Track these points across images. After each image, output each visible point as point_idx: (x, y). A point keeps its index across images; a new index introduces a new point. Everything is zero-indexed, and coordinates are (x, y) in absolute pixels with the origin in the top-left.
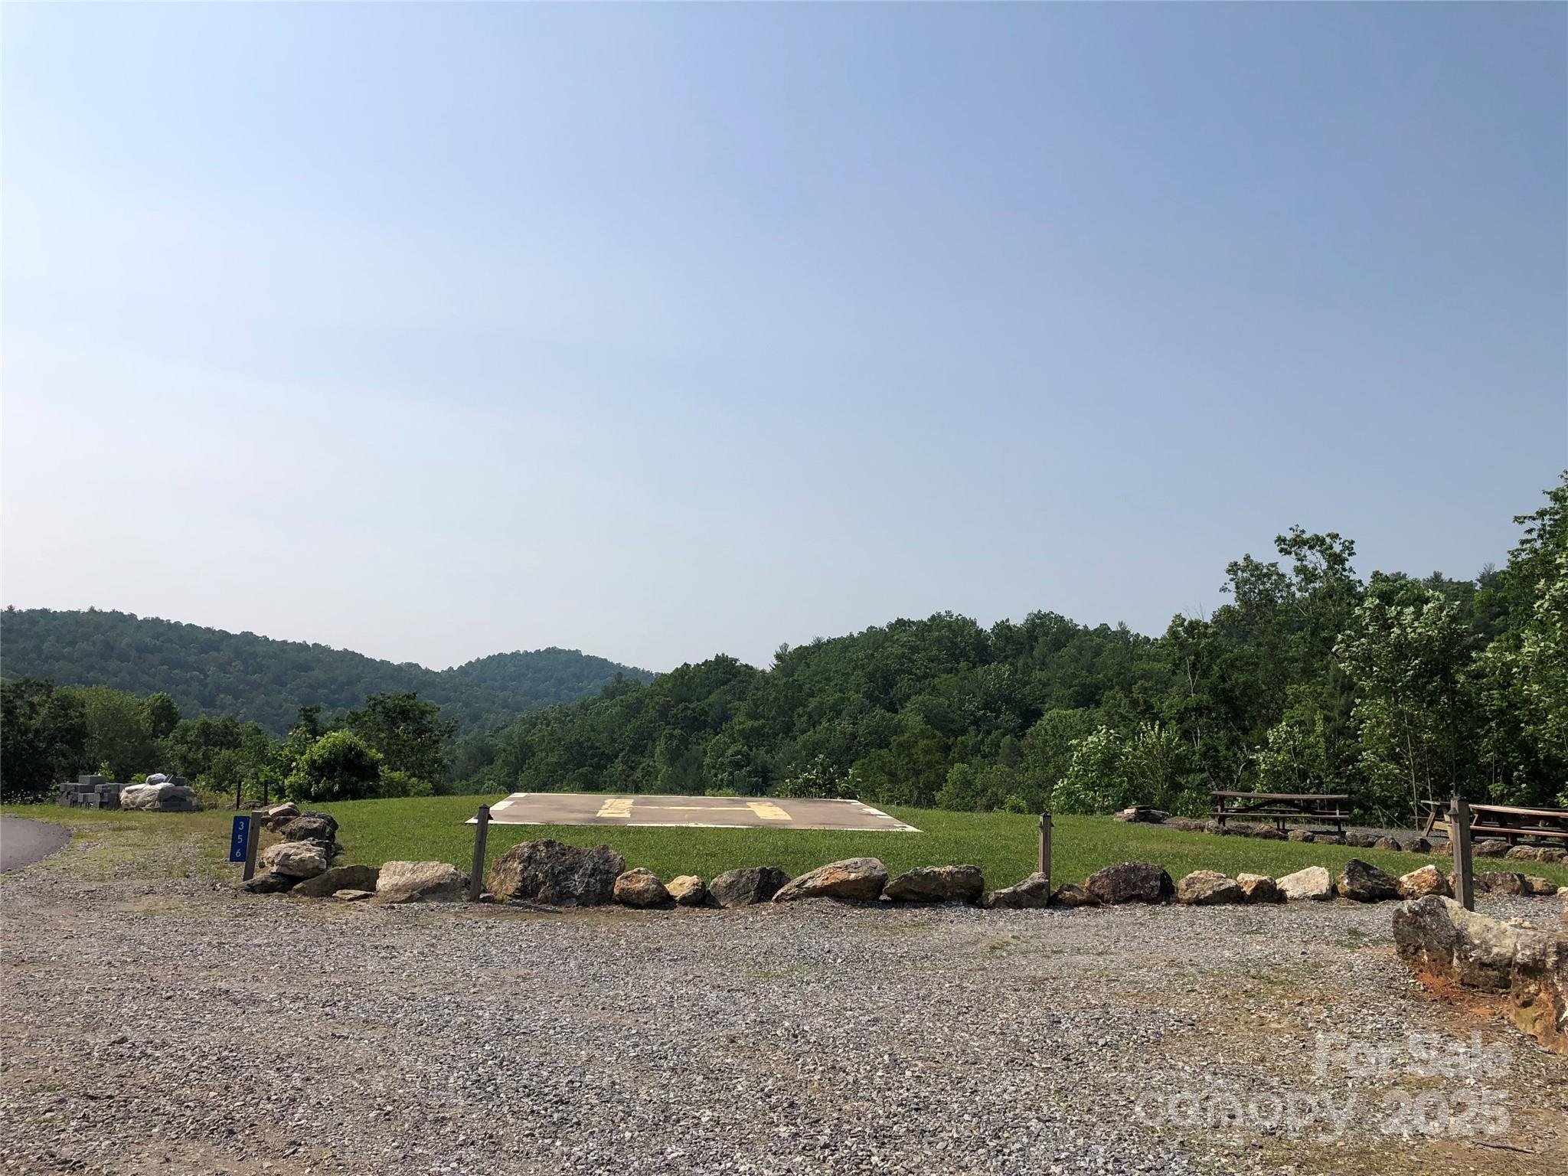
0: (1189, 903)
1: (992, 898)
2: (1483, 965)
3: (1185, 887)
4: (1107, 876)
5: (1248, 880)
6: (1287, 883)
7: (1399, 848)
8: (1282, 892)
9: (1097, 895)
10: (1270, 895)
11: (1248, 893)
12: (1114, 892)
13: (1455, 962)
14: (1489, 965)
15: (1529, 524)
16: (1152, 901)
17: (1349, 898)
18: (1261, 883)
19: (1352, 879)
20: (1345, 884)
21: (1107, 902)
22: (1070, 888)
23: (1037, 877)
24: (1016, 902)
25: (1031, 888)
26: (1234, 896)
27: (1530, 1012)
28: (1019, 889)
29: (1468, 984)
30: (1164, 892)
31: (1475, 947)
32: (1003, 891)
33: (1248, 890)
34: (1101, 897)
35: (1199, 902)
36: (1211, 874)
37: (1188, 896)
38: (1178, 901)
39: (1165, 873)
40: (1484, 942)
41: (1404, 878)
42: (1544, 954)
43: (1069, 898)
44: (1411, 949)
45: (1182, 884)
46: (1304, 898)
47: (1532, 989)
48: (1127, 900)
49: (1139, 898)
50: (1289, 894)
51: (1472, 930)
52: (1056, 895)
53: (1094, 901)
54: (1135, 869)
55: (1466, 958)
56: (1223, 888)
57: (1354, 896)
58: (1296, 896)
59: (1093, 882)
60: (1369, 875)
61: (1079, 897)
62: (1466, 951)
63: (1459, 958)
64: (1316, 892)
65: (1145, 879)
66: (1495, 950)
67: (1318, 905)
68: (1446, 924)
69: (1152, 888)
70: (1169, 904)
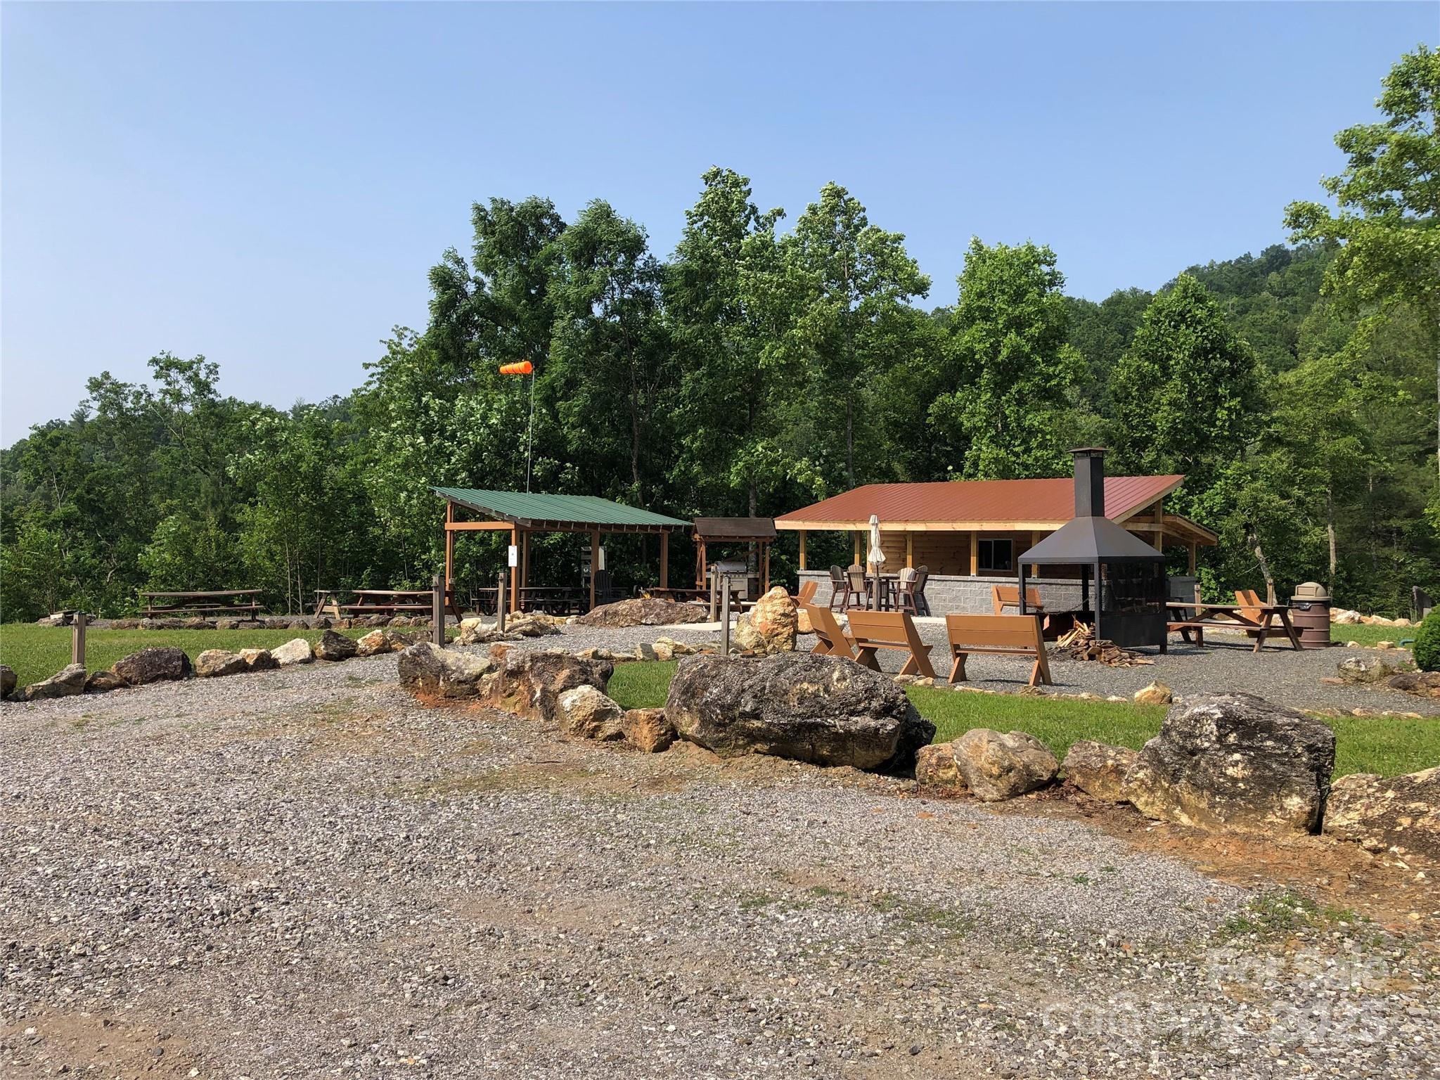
0: (207, 676)
1: (29, 691)
2: (460, 682)
3: (201, 664)
4: (133, 662)
5: (249, 654)
6: (279, 653)
7: (308, 627)
8: (276, 660)
9: (126, 678)
10: (267, 663)
11: (251, 663)
12: (141, 674)
13: (441, 683)
14: (464, 682)
15: (372, 370)
16: (175, 678)
17: (325, 659)
18: (262, 654)
19: (326, 645)
20: (322, 649)
21: (136, 683)
22: (103, 675)
23: (74, 667)
24: (55, 692)
25: (70, 678)
26: (241, 667)
27: (513, 699)
28: (57, 681)
29: (450, 696)
30: (184, 670)
31: (454, 672)
32: (41, 684)
33: (251, 662)
34: (129, 680)
35: (215, 674)
36: (221, 653)
37: (205, 670)
38: (197, 676)
39: (184, 654)
40: (458, 667)
41: (359, 641)
42: (524, 662)
43: (104, 684)
44: (411, 680)
45: (199, 661)
46: (293, 663)
47: (515, 685)
48: (153, 680)
49: (164, 677)
50: (281, 661)
51: (449, 661)
52: (89, 682)
53: (125, 684)
54: (158, 654)
55: (449, 679)
56: (232, 661)
57: (328, 657)
58: (287, 662)
59: (119, 668)
60: (338, 641)
61: (113, 682)
62: (449, 675)
63: (444, 680)
64: (302, 657)
65: (169, 660)
66: (466, 672)
67: (304, 666)
68: (434, 660)
69: (175, 667)
70: (190, 678)
